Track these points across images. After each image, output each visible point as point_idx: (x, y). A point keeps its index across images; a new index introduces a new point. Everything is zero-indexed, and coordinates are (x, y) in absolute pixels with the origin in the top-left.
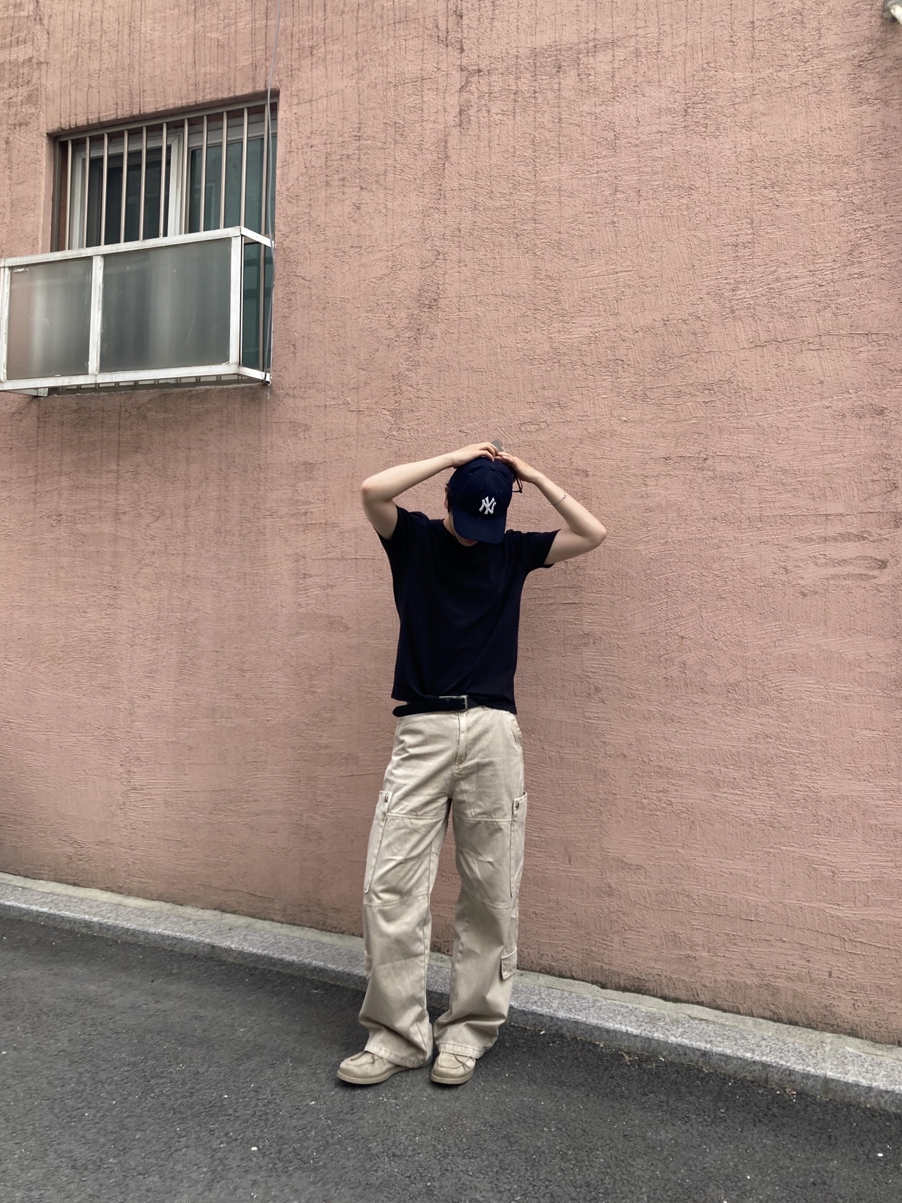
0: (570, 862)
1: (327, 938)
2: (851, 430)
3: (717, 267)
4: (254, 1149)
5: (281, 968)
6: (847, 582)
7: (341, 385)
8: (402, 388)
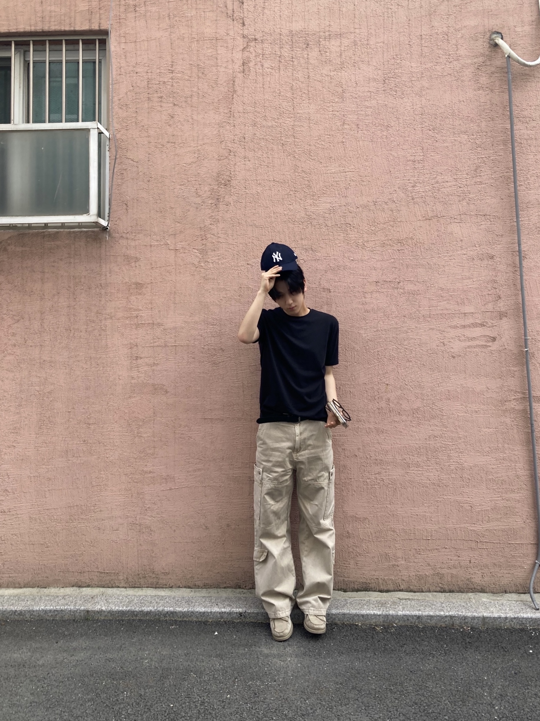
2: (477, 267)
3: (404, 173)
5: (142, 617)
6: (476, 349)
7: (162, 233)
8: (207, 235)
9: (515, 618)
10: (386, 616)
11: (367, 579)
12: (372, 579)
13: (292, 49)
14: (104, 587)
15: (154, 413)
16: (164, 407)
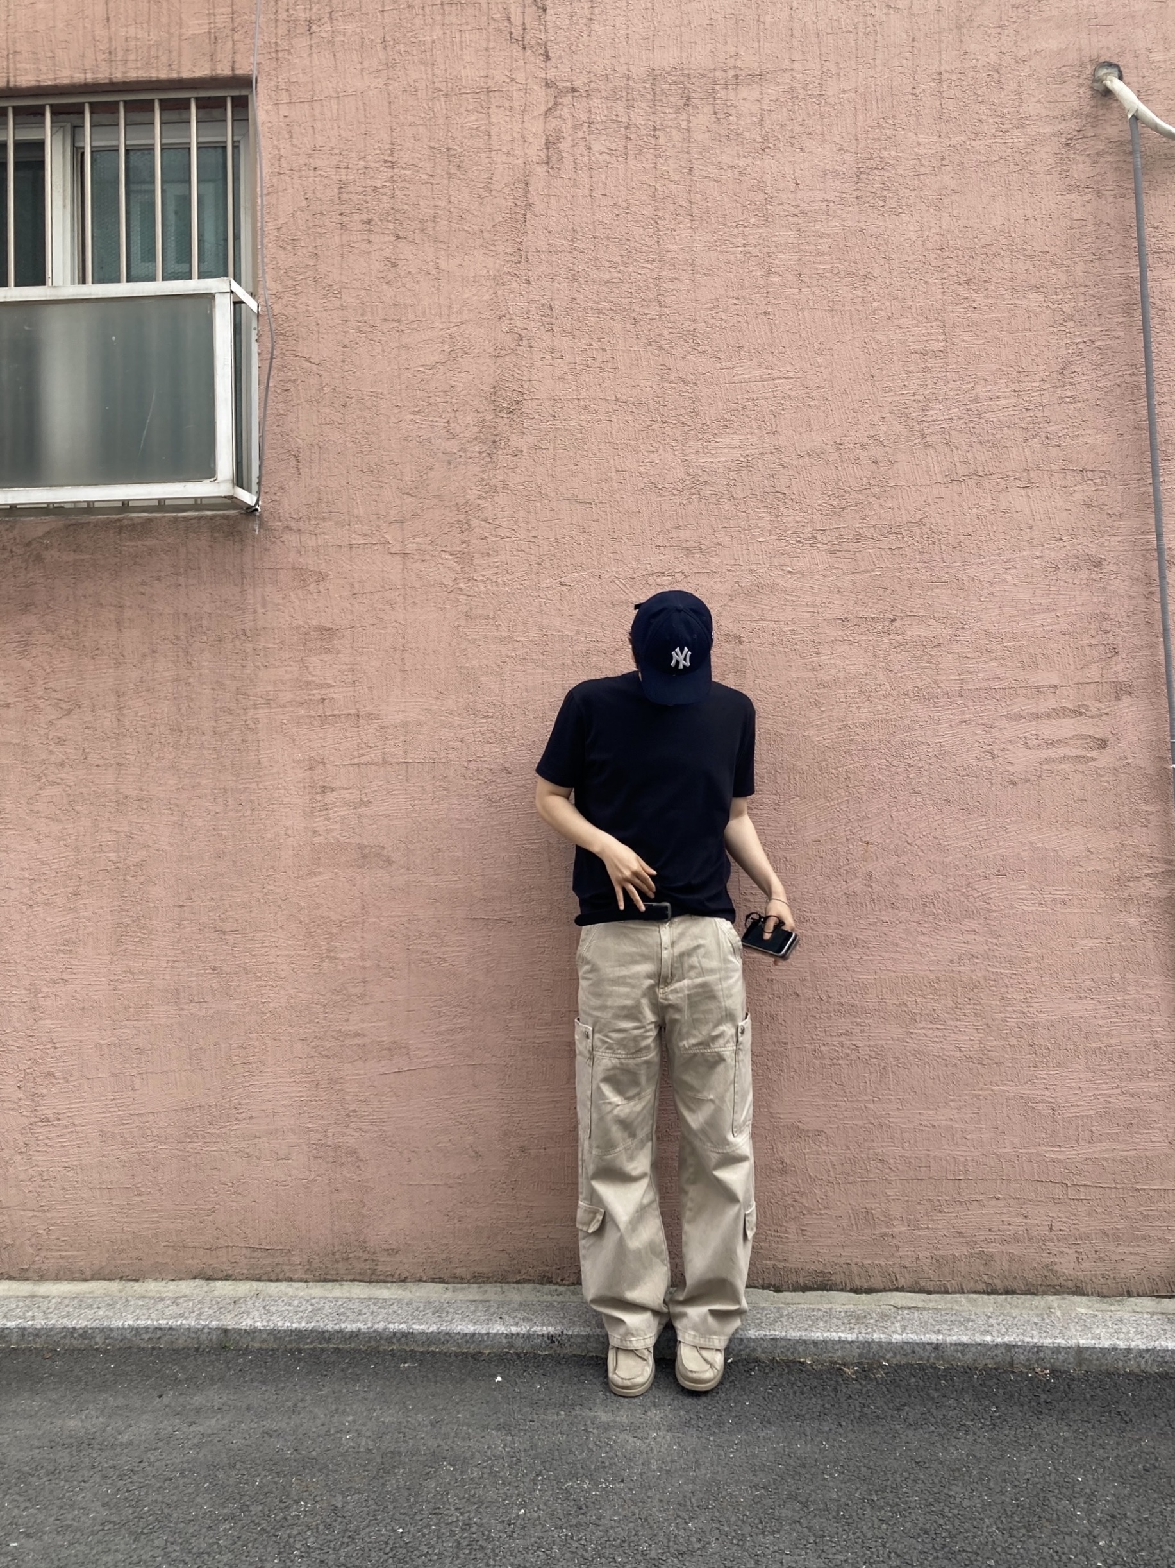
2: (1066, 585)
3: (903, 380)
5: (340, 1343)
6: (1063, 766)
7: (375, 517)
8: (471, 522)
9: (1148, 1350)
10: (866, 1345)
11: (825, 1264)
12: (836, 1264)
13: (653, 110)
14: (259, 1280)
15: (363, 908)
16: (384, 895)
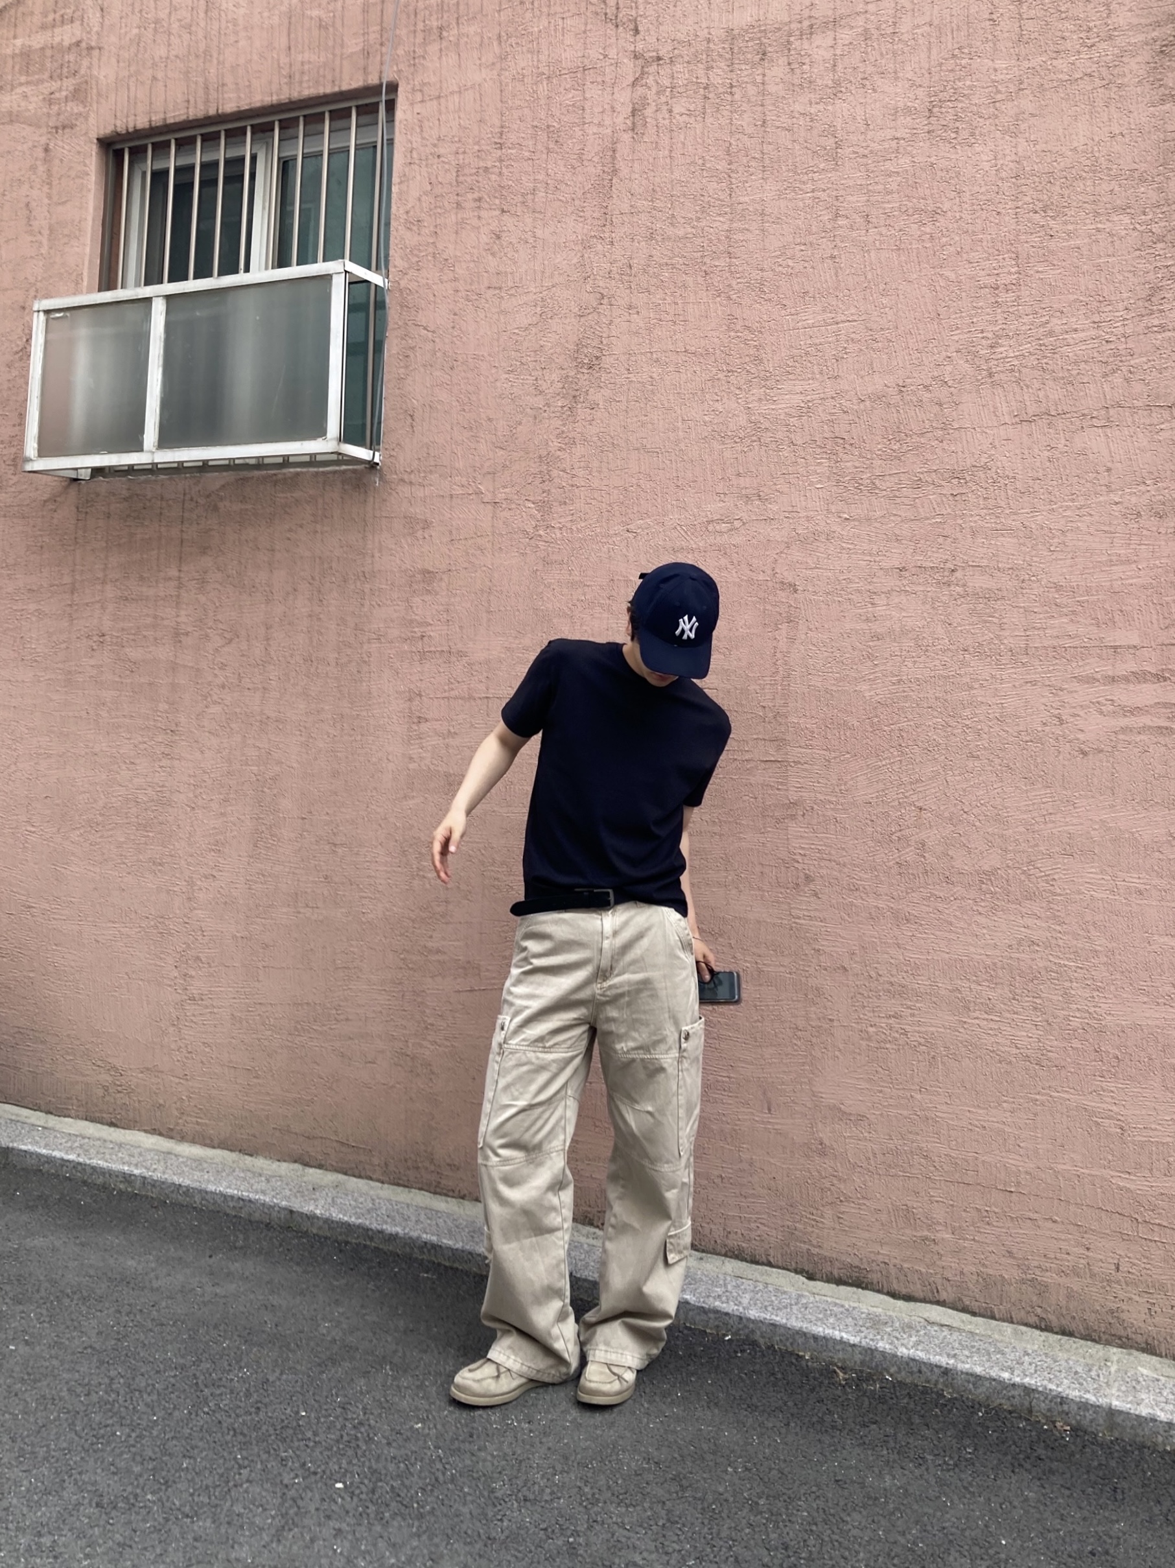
0: (769, 1110)
1: (441, 1204)
2: (1149, 534)
3: (971, 317)
4: (339, 1485)
6: (1142, 737)
7: (472, 470)
8: (551, 473)
11: (862, 1260)
12: (873, 1261)
13: (731, 68)
